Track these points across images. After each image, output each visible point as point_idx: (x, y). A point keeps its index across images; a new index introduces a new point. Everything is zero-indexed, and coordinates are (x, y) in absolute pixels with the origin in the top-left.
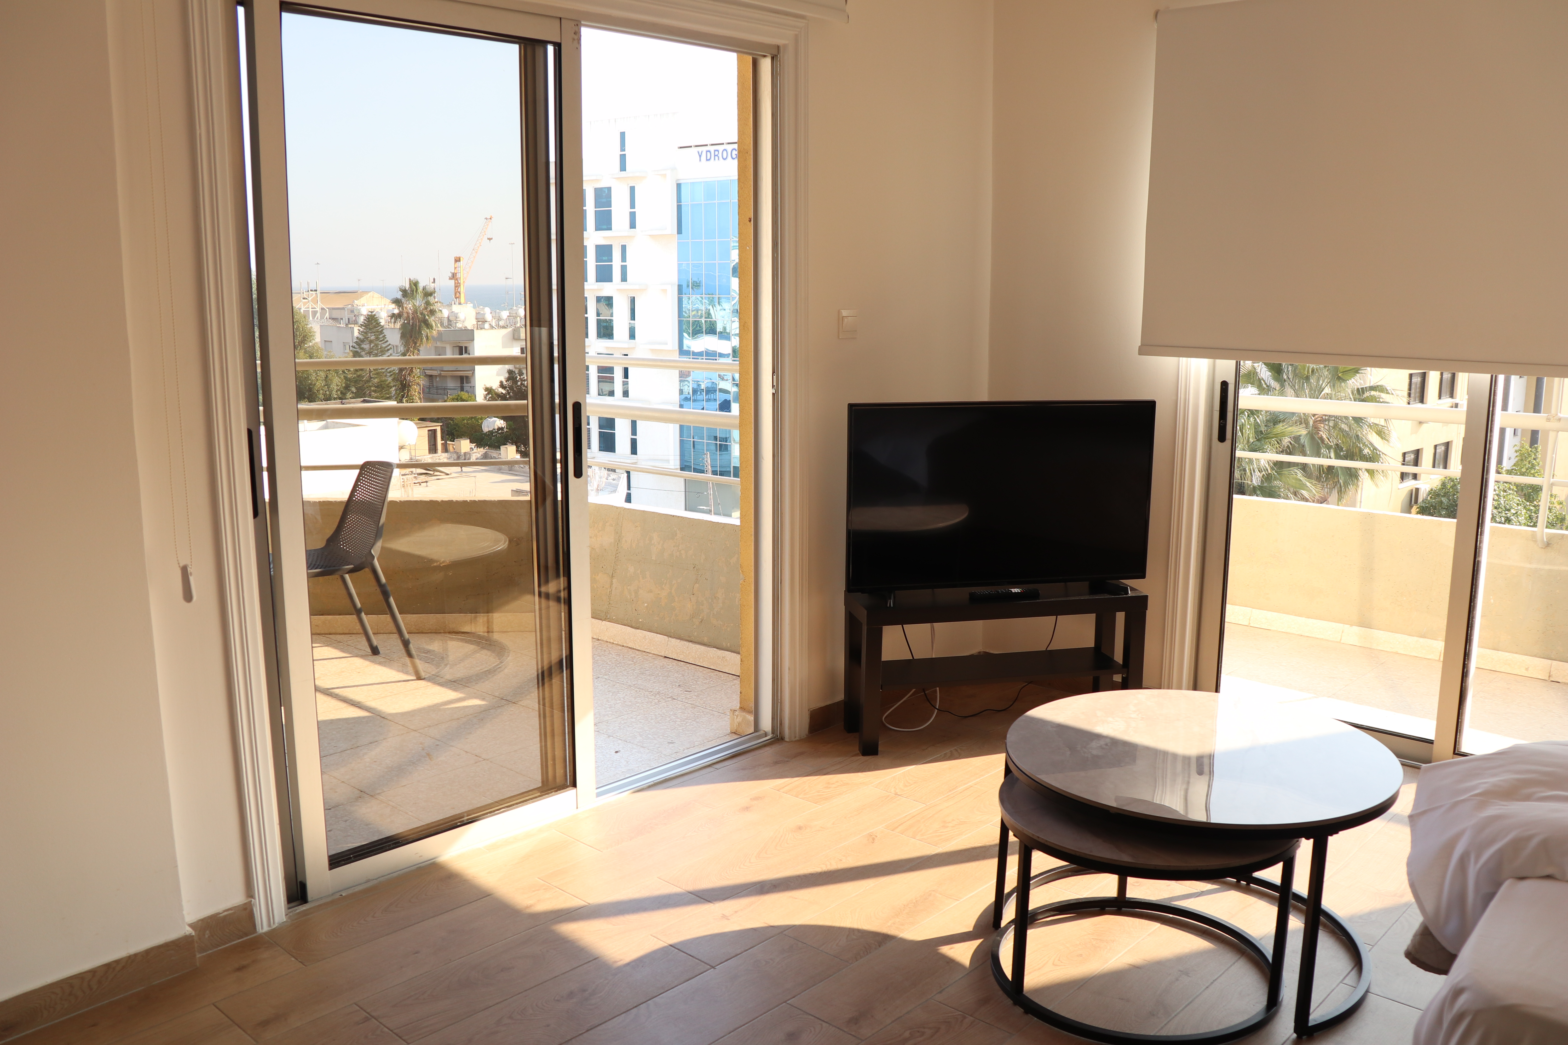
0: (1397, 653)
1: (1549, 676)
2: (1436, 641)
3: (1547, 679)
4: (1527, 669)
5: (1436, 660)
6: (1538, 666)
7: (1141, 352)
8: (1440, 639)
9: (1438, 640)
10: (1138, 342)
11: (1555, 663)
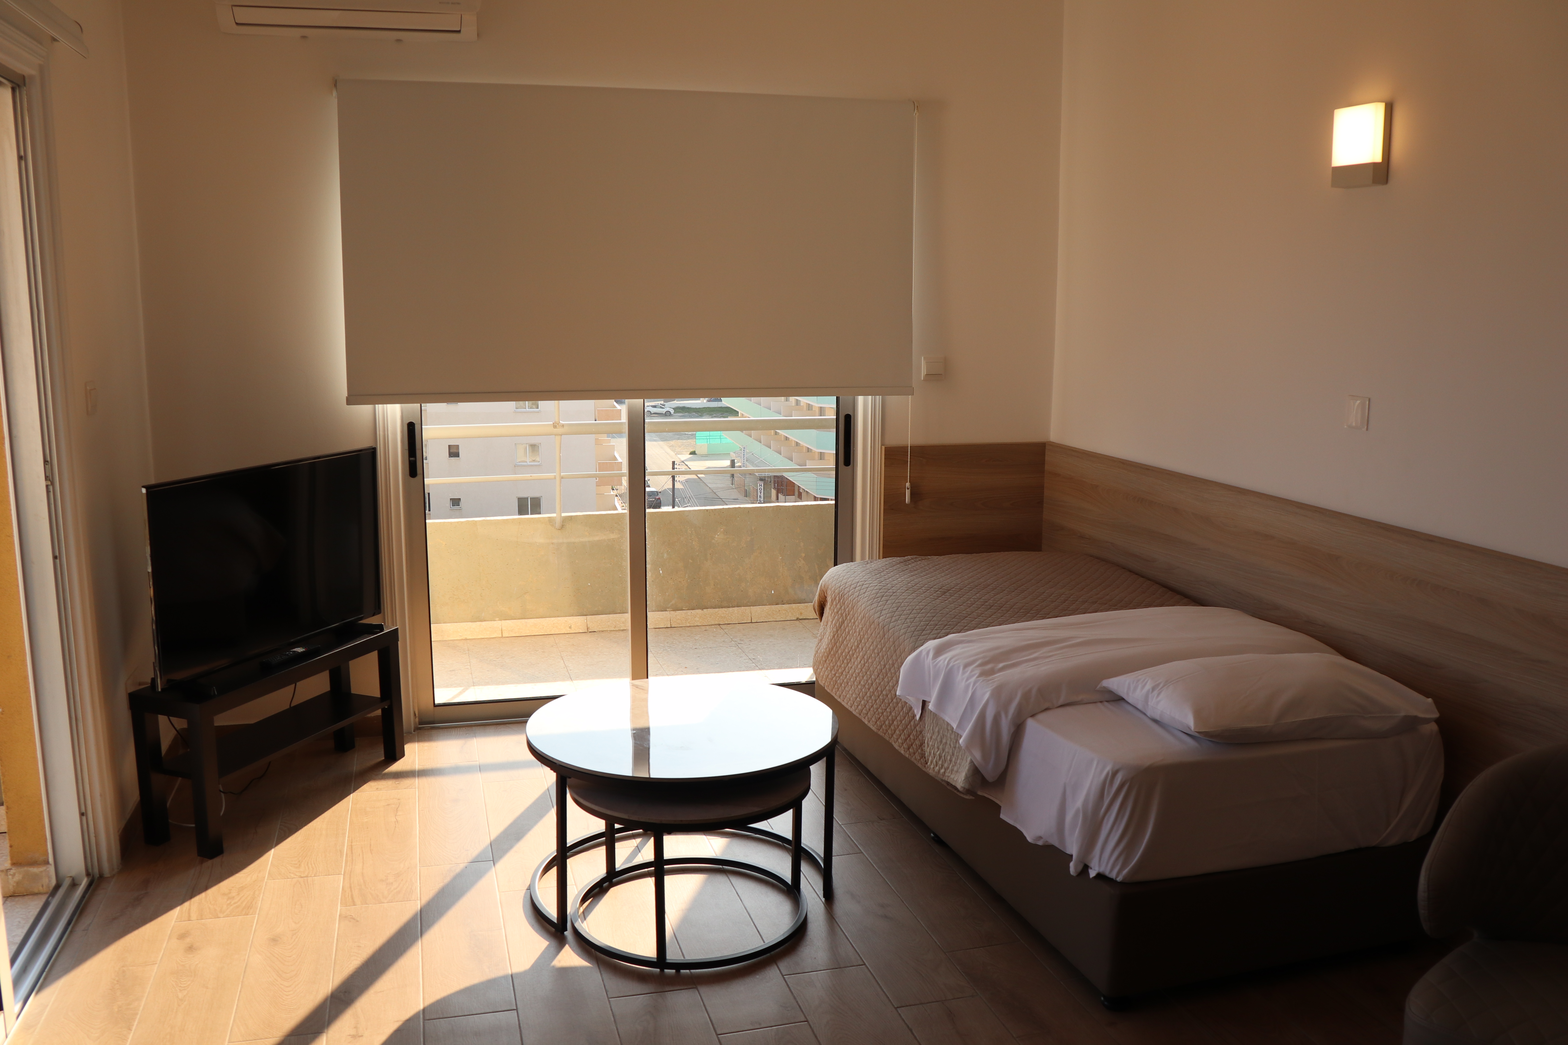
0: (466, 639)
1: (587, 629)
2: (495, 622)
3: (587, 631)
4: (570, 628)
5: (499, 637)
6: (578, 623)
7: (349, 402)
8: (497, 619)
9: (495, 620)
10: (345, 393)
11: (589, 617)
